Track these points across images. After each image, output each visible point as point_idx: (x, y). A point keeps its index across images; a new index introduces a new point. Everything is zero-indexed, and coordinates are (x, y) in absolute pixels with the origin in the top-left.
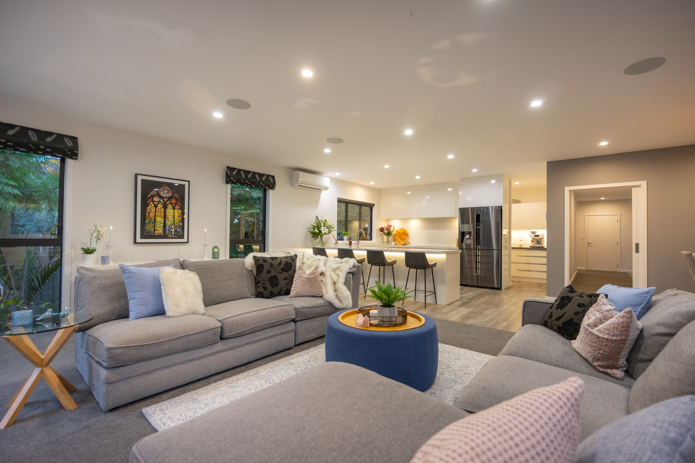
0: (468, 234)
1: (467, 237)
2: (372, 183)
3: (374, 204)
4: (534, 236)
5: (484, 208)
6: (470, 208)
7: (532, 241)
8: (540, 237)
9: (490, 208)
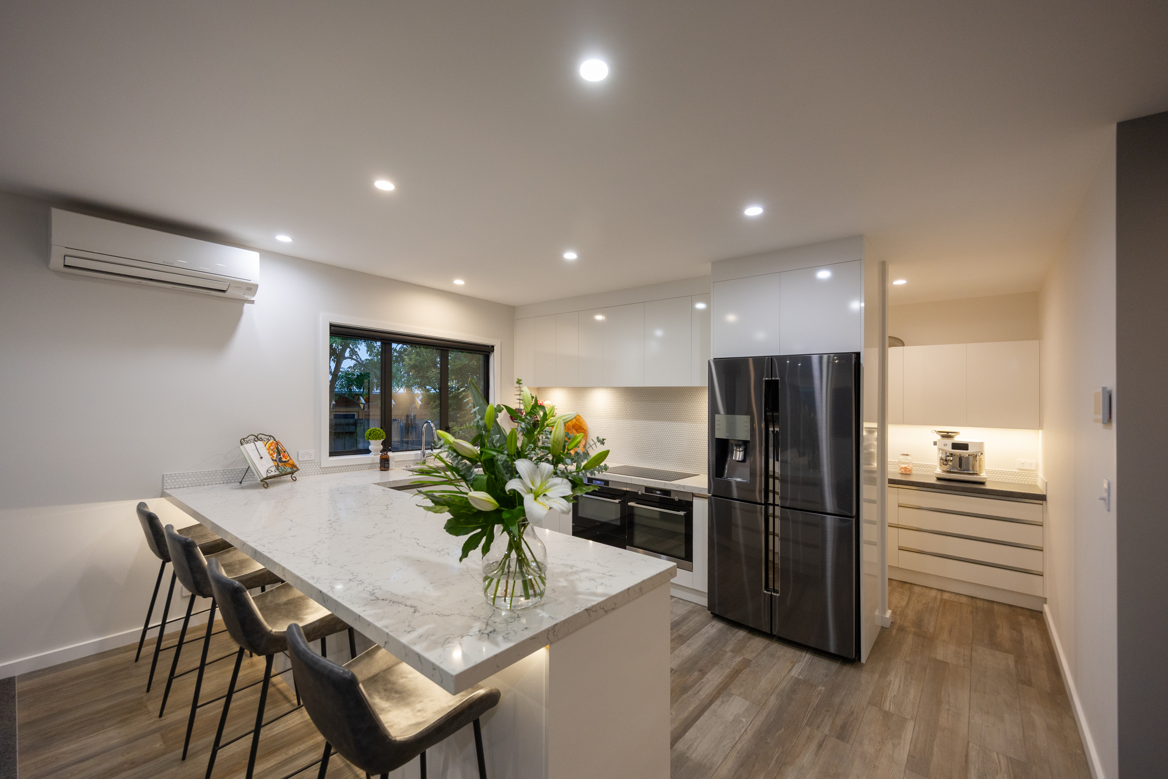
0: (738, 446)
1: (738, 455)
2: (459, 282)
3: (493, 347)
4: (950, 446)
5: (795, 358)
6: (751, 359)
7: (944, 461)
8: (971, 450)
9: (815, 360)
